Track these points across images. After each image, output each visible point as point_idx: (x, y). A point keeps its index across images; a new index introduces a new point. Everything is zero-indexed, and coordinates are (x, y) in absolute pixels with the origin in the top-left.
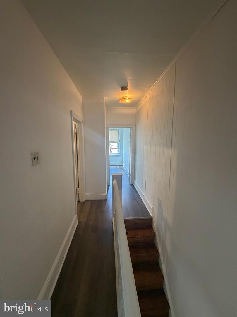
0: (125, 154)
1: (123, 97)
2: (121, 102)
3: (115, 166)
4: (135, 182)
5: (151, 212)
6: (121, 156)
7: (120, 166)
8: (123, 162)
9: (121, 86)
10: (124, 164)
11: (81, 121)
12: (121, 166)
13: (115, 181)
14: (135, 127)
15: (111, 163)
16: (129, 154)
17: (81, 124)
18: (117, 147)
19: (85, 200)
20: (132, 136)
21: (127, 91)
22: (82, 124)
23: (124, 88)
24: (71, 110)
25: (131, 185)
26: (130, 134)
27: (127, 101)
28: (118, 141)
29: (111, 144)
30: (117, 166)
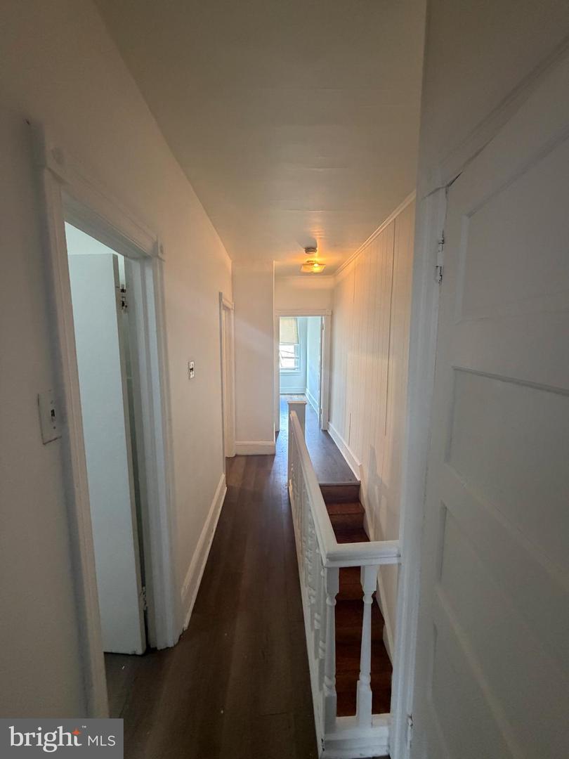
0: (311, 368)
1: (308, 262)
2: (303, 269)
3: (289, 396)
4: (330, 424)
5: (358, 475)
6: (302, 375)
7: (299, 396)
8: (306, 385)
9: (305, 247)
10: (308, 390)
11: (230, 306)
12: (302, 396)
13: (294, 414)
14: (332, 316)
15: (282, 389)
16: (318, 369)
17: (229, 314)
18: (293, 355)
19: (234, 455)
20: (326, 333)
21: (316, 254)
22: (232, 311)
23: (310, 249)
24: (221, 291)
25: (322, 430)
26: (322, 329)
27: (316, 269)
28: (295, 341)
29: (281, 348)
30: (292, 396)
